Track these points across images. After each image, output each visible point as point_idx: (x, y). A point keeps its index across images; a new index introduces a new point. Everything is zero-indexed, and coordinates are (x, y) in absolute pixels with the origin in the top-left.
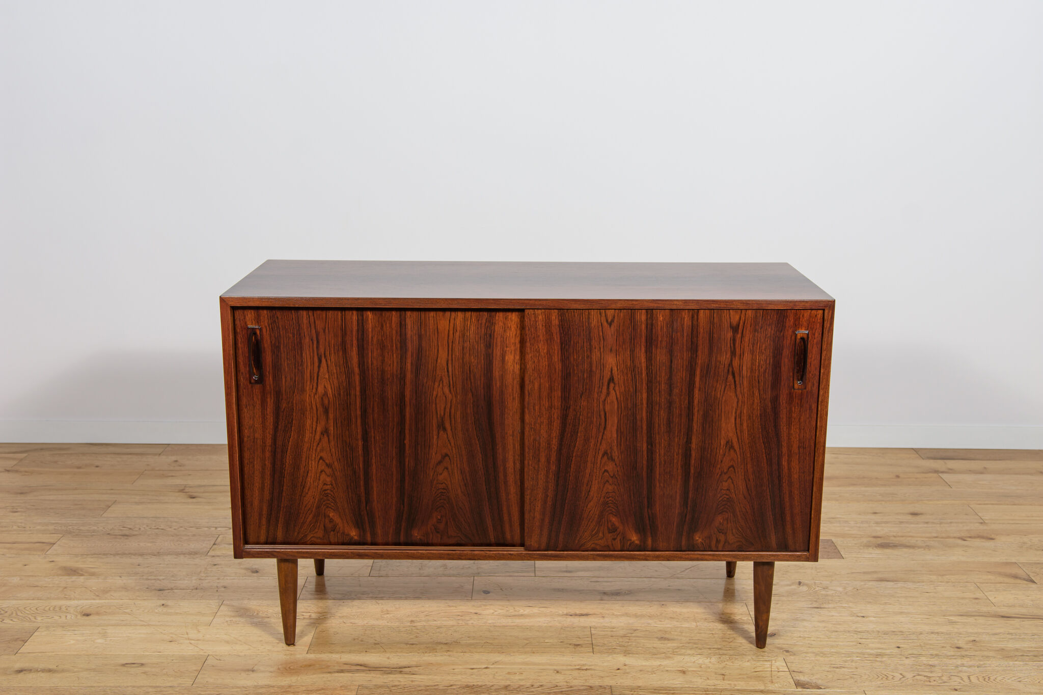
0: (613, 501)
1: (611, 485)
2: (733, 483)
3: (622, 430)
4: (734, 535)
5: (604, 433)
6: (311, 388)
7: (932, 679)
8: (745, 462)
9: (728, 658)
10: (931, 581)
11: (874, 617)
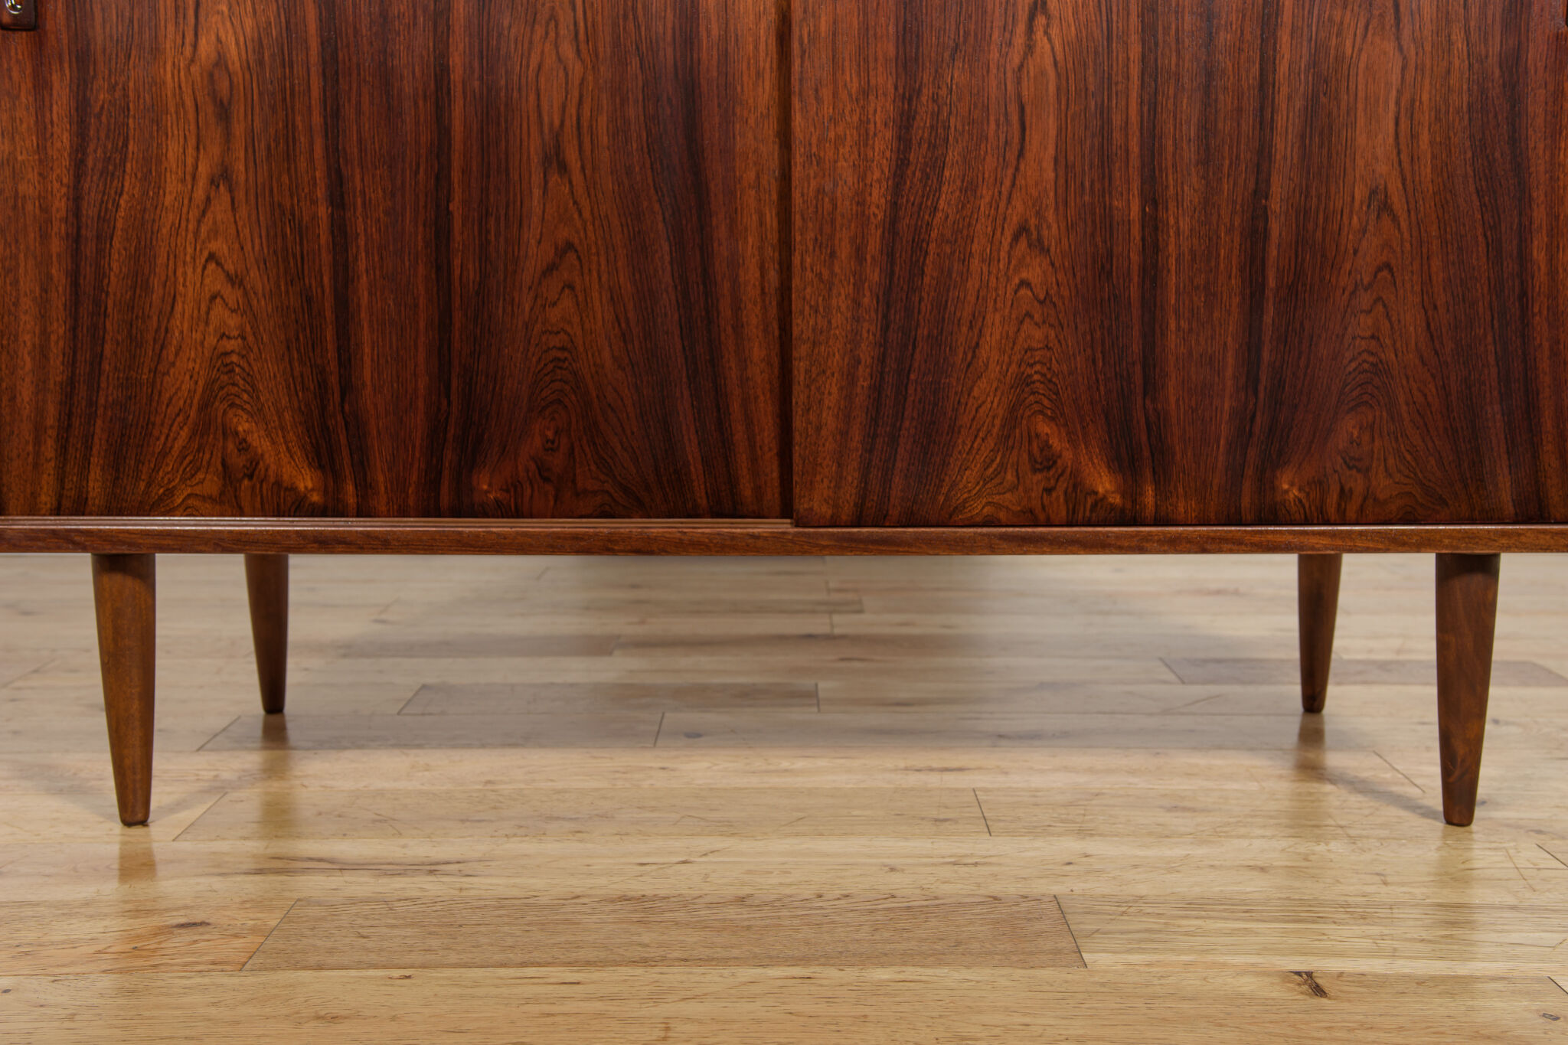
0: (1044, 375)
1: (1036, 324)
2: (1388, 317)
3: (1071, 158)
4: (1390, 475)
5: (1017, 169)
6: (179, 41)
8: (1425, 250)
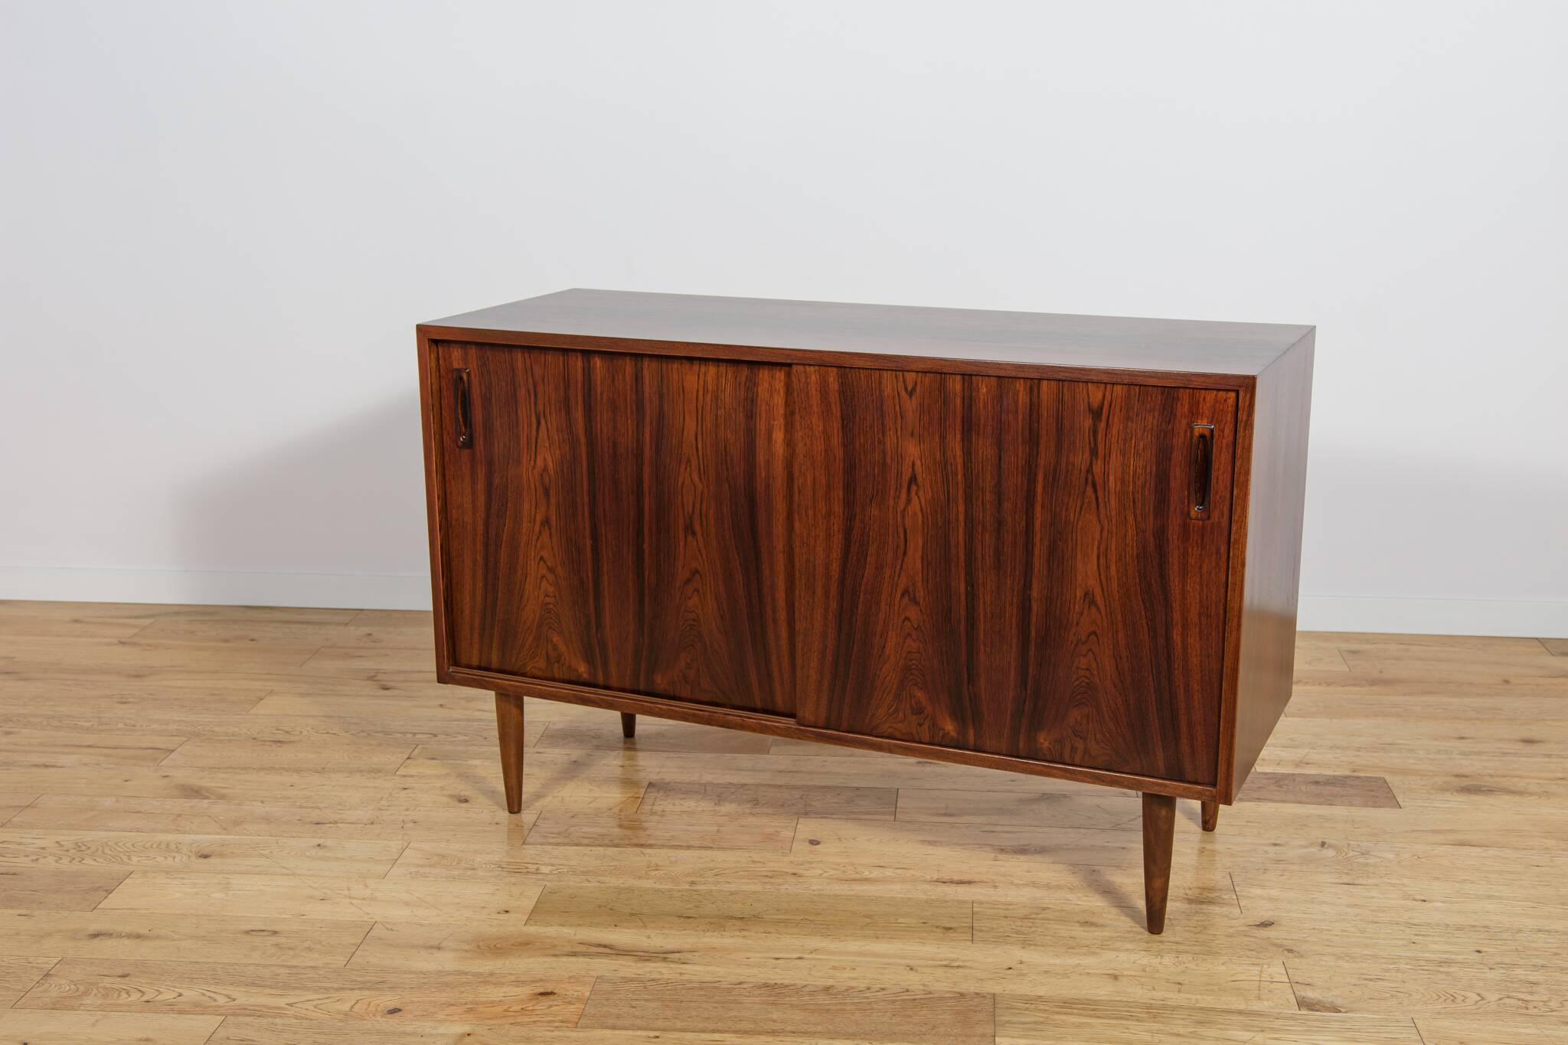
0: (917, 666)
1: (914, 640)
2: (1095, 660)
4: (1098, 744)
7: (1531, 1005)
8: (1115, 628)
9: (1190, 958)
10: (1546, 849)
11: (1443, 902)
